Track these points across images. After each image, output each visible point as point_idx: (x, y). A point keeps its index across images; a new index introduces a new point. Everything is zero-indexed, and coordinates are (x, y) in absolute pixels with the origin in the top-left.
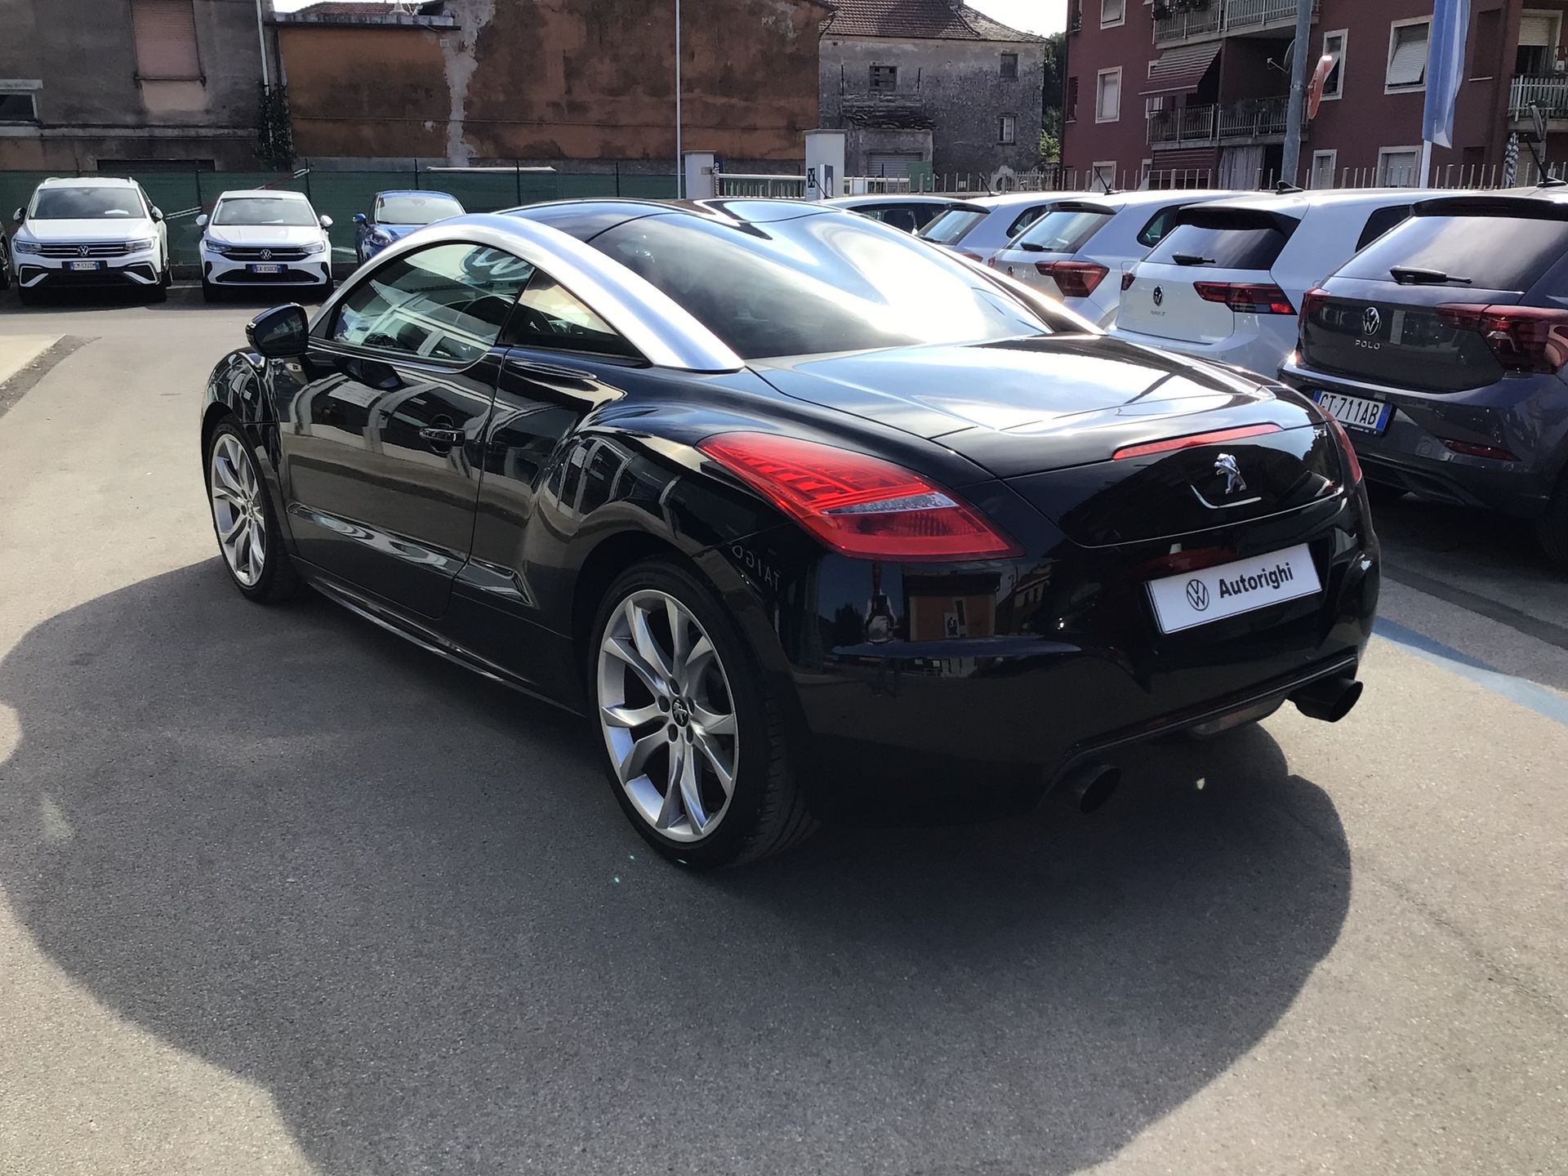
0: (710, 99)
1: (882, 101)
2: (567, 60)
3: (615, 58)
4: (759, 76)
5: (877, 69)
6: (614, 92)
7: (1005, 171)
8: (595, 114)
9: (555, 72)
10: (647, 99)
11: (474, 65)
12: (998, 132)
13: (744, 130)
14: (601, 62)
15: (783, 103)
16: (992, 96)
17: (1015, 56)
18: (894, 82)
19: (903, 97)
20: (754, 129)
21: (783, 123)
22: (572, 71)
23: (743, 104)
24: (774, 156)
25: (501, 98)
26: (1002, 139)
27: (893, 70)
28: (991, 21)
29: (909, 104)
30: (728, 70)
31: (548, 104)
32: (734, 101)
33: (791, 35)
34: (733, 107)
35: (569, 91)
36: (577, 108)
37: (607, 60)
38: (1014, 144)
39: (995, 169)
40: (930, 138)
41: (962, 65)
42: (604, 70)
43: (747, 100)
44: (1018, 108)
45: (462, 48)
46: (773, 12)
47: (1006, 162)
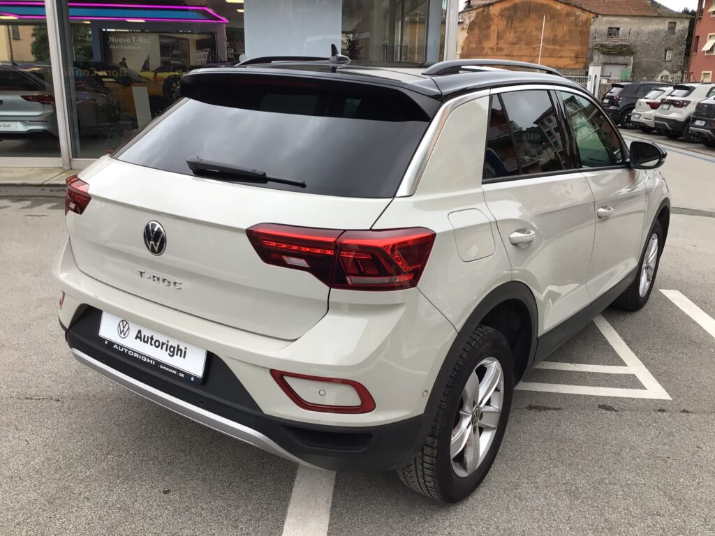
0: (547, 46)
1: (612, 42)
2: (498, 33)
3: (515, 32)
4: (567, 38)
5: (611, 28)
6: (513, 44)
7: (665, 73)
8: (505, 52)
9: (494, 36)
10: (525, 46)
11: (466, 35)
12: (664, 55)
13: (559, 57)
14: (510, 33)
15: (574, 48)
16: (663, 40)
17: (675, 23)
18: (618, 34)
19: (622, 40)
20: (562, 57)
21: (573, 55)
22: (499, 37)
23: (560, 48)
24: (568, 67)
25: (474, 46)
26: (665, 58)
27: (618, 29)
28: (665, 8)
29: (623, 43)
30: (555, 36)
31: (490, 48)
32: (557, 47)
33: (580, 24)
34: (555, 49)
35: (497, 44)
36: (499, 49)
37: (512, 33)
38: (671, 61)
39: (661, 72)
40: (632, 58)
41: (650, 27)
42: (511, 36)
43: (561, 46)
44: (674, 46)
45: (463, 29)
46: (575, 15)
47: (666, 68)
